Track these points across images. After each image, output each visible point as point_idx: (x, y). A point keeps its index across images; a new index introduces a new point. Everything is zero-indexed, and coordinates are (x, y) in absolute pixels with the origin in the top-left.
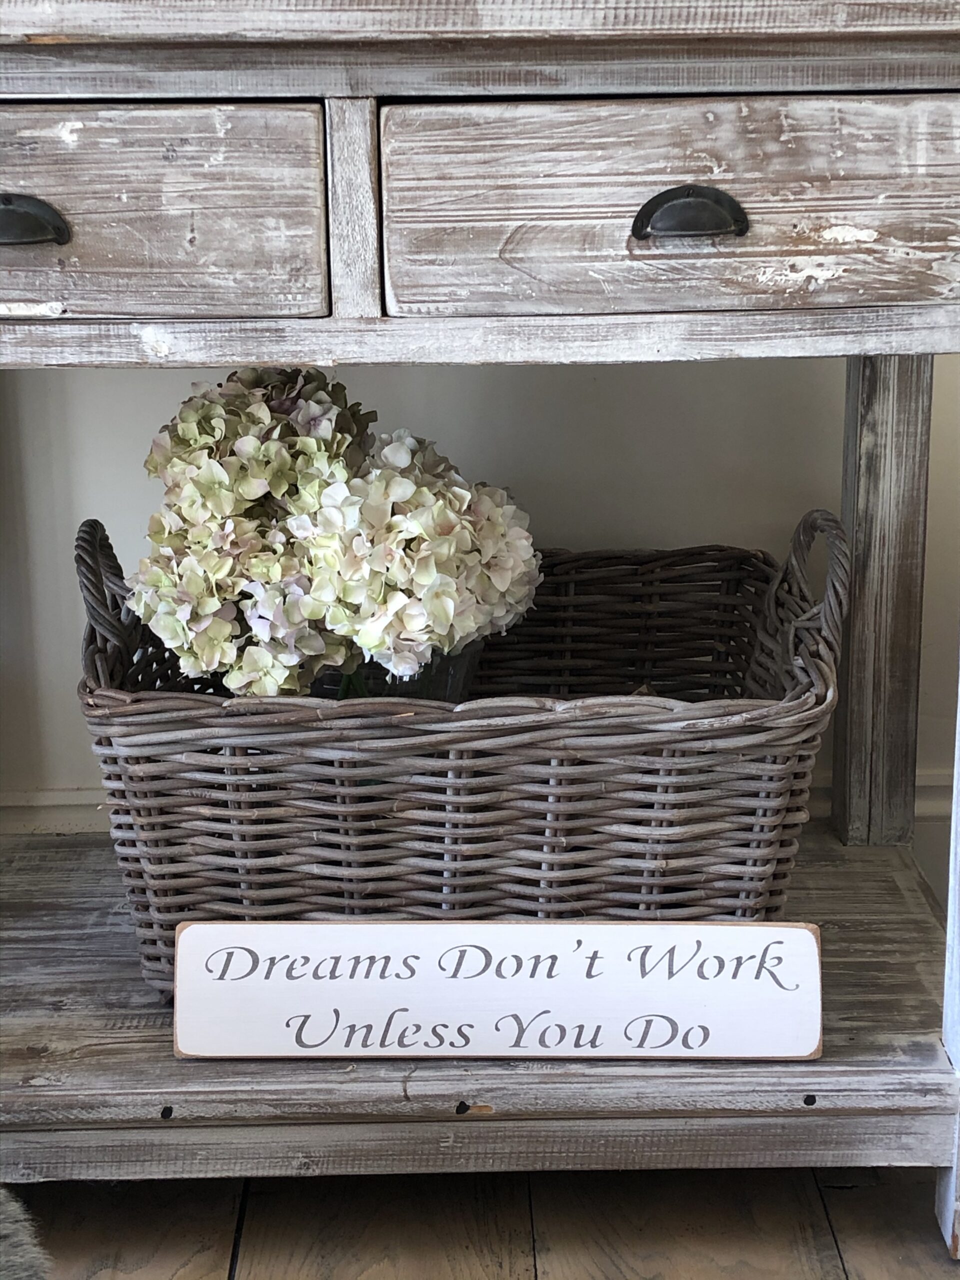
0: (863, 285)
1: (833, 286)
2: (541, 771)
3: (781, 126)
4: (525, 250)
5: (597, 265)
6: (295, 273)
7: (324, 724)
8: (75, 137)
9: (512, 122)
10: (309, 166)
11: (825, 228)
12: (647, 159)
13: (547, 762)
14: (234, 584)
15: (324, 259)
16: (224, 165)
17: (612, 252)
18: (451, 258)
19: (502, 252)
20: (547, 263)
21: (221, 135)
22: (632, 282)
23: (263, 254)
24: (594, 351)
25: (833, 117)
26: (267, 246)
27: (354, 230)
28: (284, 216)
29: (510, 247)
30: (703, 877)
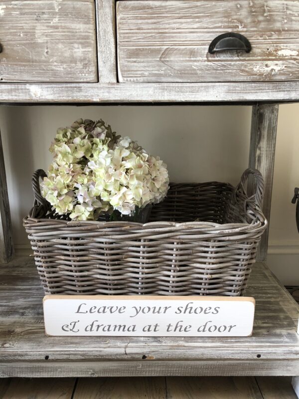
0: (292, 73)
1: (281, 73)
2: (171, 246)
3: (264, 10)
4: (169, 58)
5: (195, 63)
6: (85, 66)
7: (100, 230)
8: (3, 11)
9: (165, 7)
10: (90, 23)
11: (279, 50)
12: (215, 22)
13: (173, 243)
14: (73, 185)
15: (96, 61)
16: (59, 23)
17: (201, 59)
18: (142, 60)
19: (161, 58)
20: (177, 62)
21: (57, 11)
22: (208, 70)
23: (73, 58)
24: (194, 96)
25: (283, 7)
26: (75, 55)
27: (106, 49)
28: (81, 43)
29: (164, 56)
30: (222, 280)
